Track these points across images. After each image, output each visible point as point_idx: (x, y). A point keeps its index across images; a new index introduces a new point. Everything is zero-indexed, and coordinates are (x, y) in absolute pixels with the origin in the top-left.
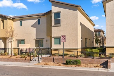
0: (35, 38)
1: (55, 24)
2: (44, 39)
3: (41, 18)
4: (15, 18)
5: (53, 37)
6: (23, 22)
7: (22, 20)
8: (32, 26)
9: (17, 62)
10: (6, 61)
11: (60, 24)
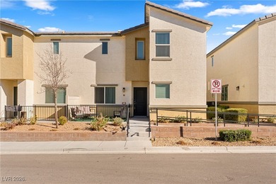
0: (95, 83)
1: (157, 56)
2: (117, 85)
3: (109, 40)
4: (41, 35)
5: (152, 83)
6: (60, 44)
7: (60, 40)
8: (87, 57)
9: (88, 140)
10: (51, 140)
11: (169, 56)
